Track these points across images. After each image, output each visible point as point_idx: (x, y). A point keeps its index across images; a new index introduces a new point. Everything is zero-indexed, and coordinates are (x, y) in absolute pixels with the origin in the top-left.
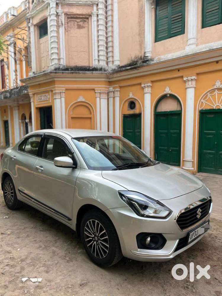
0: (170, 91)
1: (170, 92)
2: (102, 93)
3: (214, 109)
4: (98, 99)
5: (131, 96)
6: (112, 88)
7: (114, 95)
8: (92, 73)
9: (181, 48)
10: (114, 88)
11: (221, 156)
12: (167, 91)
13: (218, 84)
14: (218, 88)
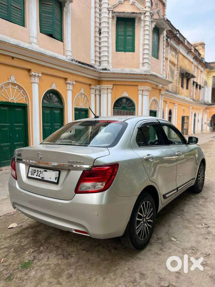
3: (9, 102)
11: (15, 146)
13: (13, 79)
14: (12, 83)
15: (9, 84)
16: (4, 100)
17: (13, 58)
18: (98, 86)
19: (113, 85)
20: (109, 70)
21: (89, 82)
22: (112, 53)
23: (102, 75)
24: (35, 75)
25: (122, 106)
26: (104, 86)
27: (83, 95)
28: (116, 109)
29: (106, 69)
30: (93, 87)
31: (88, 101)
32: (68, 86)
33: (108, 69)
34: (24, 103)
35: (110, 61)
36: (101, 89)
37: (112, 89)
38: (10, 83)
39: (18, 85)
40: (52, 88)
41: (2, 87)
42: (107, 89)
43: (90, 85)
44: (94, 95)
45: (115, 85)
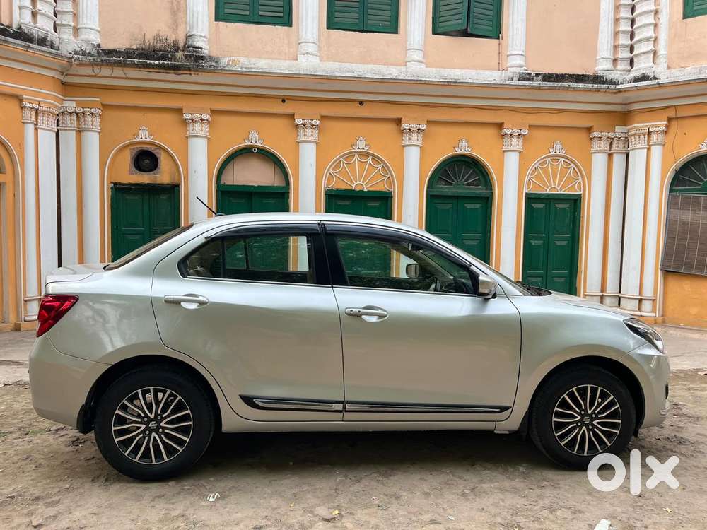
0: (261, 142)
1: (259, 144)
2: (44, 113)
3: (351, 190)
4: (30, 129)
5: (144, 135)
6: (74, 104)
7: (79, 125)
8: (29, 47)
9: (285, 54)
10: (79, 104)
12: (254, 142)
13: (361, 144)
14: (360, 152)
15: (352, 154)
16: (343, 187)
17: (361, 103)
18: (618, 129)
19: (669, 120)
20: (655, 78)
21: (584, 122)
22: (671, 25)
23: (633, 96)
24: (410, 129)
25: (702, 181)
26: (639, 126)
27: (562, 159)
28: (681, 191)
29: (644, 78)
30: (596, 134)
31: (581, 173)
32: (507, 140)
33: (652, 75)
34: (384, 190)
35: (662, 51)
36: (631, 136)
37: (666, 132)
38: (355, 152)
39: (372, 155)
40: (459, 152)
41: (340, 161)
42: (649, 133)
43: (589, 130)
44: (607, 155)
45: (677, 118)
